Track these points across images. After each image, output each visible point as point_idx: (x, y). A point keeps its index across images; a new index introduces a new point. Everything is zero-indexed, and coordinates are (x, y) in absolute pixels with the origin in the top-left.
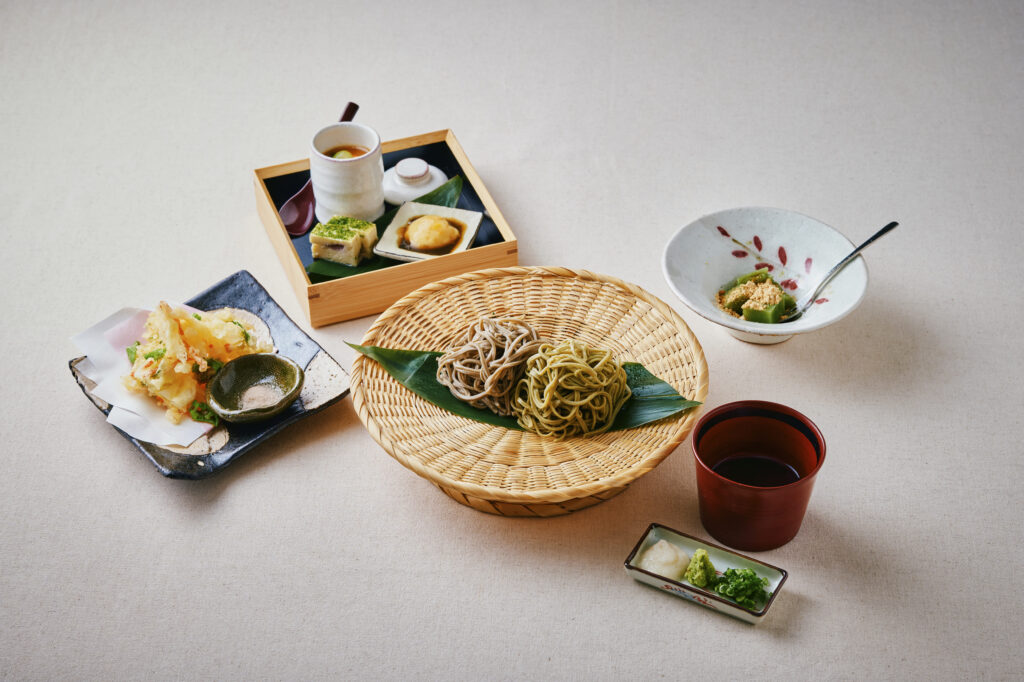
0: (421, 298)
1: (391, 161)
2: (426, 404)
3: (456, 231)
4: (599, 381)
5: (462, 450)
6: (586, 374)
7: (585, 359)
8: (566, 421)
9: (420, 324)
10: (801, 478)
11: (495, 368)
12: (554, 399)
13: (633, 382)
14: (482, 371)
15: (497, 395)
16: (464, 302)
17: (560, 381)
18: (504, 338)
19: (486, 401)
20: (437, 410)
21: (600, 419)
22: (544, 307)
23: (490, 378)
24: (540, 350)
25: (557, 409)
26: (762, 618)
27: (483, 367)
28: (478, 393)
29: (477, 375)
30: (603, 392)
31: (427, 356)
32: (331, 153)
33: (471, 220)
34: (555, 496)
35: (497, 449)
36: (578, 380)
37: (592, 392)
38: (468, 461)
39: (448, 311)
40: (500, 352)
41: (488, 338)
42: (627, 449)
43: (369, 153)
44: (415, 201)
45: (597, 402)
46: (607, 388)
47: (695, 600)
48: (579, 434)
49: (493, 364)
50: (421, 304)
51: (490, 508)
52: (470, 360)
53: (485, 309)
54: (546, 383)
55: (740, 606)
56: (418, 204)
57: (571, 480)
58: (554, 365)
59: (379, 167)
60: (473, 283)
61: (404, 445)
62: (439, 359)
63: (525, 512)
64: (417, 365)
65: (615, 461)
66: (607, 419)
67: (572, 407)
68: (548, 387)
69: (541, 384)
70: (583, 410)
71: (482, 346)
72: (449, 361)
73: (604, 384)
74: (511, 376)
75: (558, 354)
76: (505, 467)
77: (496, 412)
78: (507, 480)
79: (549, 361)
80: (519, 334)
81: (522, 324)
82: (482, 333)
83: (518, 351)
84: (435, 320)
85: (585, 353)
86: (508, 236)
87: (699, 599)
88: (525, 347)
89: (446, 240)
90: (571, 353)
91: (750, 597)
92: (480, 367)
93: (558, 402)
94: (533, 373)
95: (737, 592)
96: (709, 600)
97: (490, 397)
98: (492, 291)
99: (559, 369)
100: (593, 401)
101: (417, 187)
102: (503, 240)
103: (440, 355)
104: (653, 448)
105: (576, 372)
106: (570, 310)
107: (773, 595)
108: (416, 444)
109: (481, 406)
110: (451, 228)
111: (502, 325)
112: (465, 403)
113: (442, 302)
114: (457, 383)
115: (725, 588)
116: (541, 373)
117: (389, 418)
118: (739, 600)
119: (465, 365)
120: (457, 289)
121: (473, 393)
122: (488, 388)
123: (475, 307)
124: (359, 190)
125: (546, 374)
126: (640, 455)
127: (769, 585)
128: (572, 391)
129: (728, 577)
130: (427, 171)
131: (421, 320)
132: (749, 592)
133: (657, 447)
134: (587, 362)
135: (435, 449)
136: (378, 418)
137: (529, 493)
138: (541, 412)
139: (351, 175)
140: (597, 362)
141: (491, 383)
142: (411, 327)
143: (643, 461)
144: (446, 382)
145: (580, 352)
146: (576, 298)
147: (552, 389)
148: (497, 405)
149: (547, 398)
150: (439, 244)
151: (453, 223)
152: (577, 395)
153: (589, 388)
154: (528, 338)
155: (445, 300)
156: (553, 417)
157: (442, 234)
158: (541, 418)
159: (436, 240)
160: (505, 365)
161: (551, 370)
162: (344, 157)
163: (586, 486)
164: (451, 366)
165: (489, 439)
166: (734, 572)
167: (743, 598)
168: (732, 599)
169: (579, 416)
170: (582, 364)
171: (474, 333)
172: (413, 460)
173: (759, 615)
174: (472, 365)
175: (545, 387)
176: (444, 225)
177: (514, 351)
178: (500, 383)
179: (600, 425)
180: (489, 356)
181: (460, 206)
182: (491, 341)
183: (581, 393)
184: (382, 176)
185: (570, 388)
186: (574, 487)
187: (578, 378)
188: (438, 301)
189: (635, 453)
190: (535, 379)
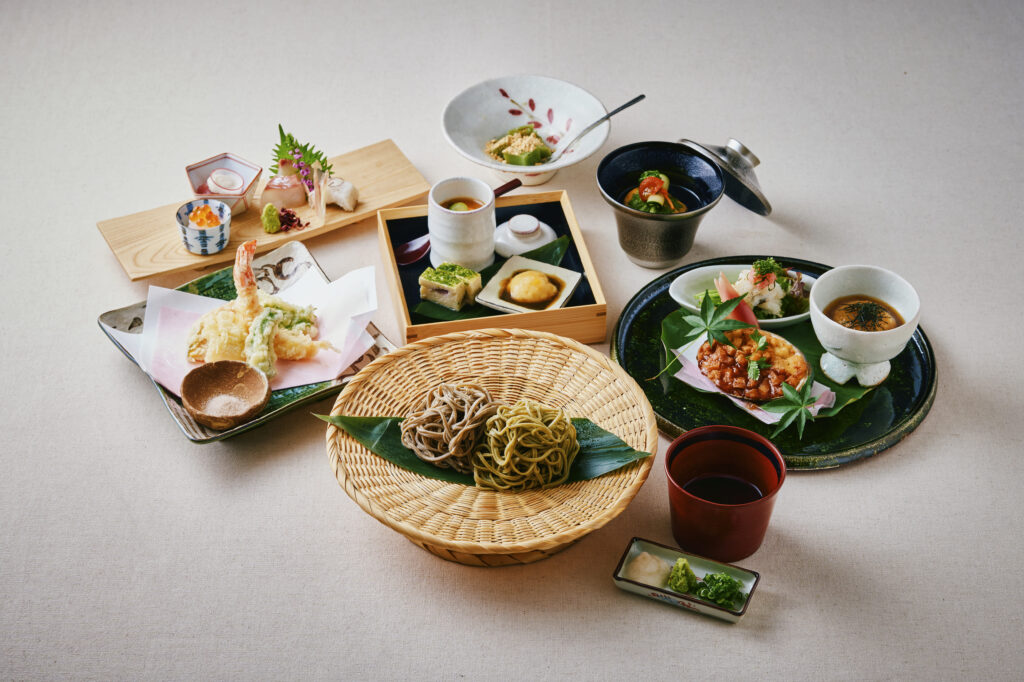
0: (374, 372)
1: (503, 216)
2: (401, 471)
3: (555, 289)
4: (552, 437)
5: (446, 511)
6: (542, 433)
7: (540, 419)
8: (525, 477)
9: (378, 396)
10: (764, 496)
11: (457, 431)
12: (513, 457)
13: (583, 436)
14: (444, 434)
15: (461, 455)
16: (413, 371)
17: (519, 440)
18: (463, 403)
19: (451, 462)
20: (411, 476)
21: (556, 473)
22: (487, 367)
23: (453, 440)
24: (498, 411)
25: (516, 466)
26: (742, 617)
27: (446, 430)
28: (441, 454)
29: (441, 438)
30: (557, 448)
31: (389, 421)
32: (448, 205)
33: (570, 279)
34: (544, 544)
35: (476, 506)
36: (535, 438)
37: (548, 449)
38: (454, 520)
39: (400, 381)
40: (460, 415)
41: (449, 403)
42: (597, 492)
43: (484, 206)
44: (523, 255)
45: (553, 458)
46: (560, 445)
47: (680, 605)
48: (538, 487)
49: (455, 427)
50: (375, 378)
51: (477, 561)
52: (432, 424)
53: (433, 376)
54: (505, 442)
55: (721, 607)
56: (524, 258)
57: (555, 527)
58: (513, 426)
59: (491, 221)
60: (417, 353)
61: (392, 512)
62: (401, 425)
63: (512, 561)
64: (382, 430)
65: (589, 505)
66: (563, 472)
67: (530, 463)
68: (508, 446)
69: (501, 443)
70: (540, 465)
71: (443, 411)
72: (412, 426)
73: (559, 441)
74: (472, 437)
75: (514, 413)
76: (490, 522)
77: (460, 470)
78: (496, 535)
79: (508, 422)
80: (476, 398)
81: (476, 388)
82: (441, 398)
83: (477, 414)
84: (391, 391)
85: (539, 414)
86: (600, 299)
87: (683, 604)
88: (483, 410)
89: (544, 296)
90: (527, 414)
91: (729, 599)
92: (443, 431)
93: (518, 459)
94: (493, 433)
95: (718, 595)
96: (693, 604)
97: (453, 457)
98: (437, 358)
99: (518, 429)
100: (549, 458)
101: (526, 243)
102: (595, 302)
103: (401, 420)
104: (621, 488)
105: (533, 431)
106: (511, 368)
107: (749, 596)
108: (405, 511)
109: (444, 466)
110: (550, 285)
111: (458, 390)
112: (430, 464)
113: (393, 374)
114: (420, 446)
115: (706, 593)
116: (500, 433)
117: (372, 488)
118: (720, 602)
119: (428, 429)
120: (404, 360)
121: (436, 454)
122: (452, 450)
123: (424, 375)
124: (470, 240)
125: (505, 433)
126: (610, 497)
127: (743, 586)
128: (529, 449)
129: (708, 582)
130: (538, 229)
131: (378, 392)
132: (728, 595)
133: (625, 487)
134: (542, 421)
135: (422, 513)
136: (362, 490)
137: (519, 544)
138: (502, 469)
139: (464, 227)
140: (551, 421)
141: (455, 445)
142: (370, 401)
143: (616, 502)
144: (410, 445)
145: (535, 412)
146: (515, 357)
147: (512, 447)
148: (461, 464)
149: (507, 456)
150: (537, 299)
151: (553, 281)
152: (535, 452)
153: (545, 445)
154: (484, 402)
155: (395, 372)
156: (513, 473)
157: (541, 289)
158: (502, 475)
159: (534, 295)
160: (466, 427)
161: (510, 430)
162: (461, 209)
163: (570, 532)
164: (414, 430)
165: (466, 498)
166: (712, 577)
167: (723, 600)
168: (713, 602)
169: (537, 472)
170: (537, 423)
171: (432, 398)
172: (405, 525)
173: (740, 615)
174: (435, 429)
175: (505, 446)
176: (544, 282)
177: (473, 414)
178: (463, 444)
179: (555, 478)
180: (451, 419)
181: (562, 265)
182: (452, 405)
183: (538, 450)
184: (493, 229)
185: (528, 446)
186: (558, 534)
187: (535, 437)
188: (389, 373)
189: (606, 495)
190: (496, 439)
